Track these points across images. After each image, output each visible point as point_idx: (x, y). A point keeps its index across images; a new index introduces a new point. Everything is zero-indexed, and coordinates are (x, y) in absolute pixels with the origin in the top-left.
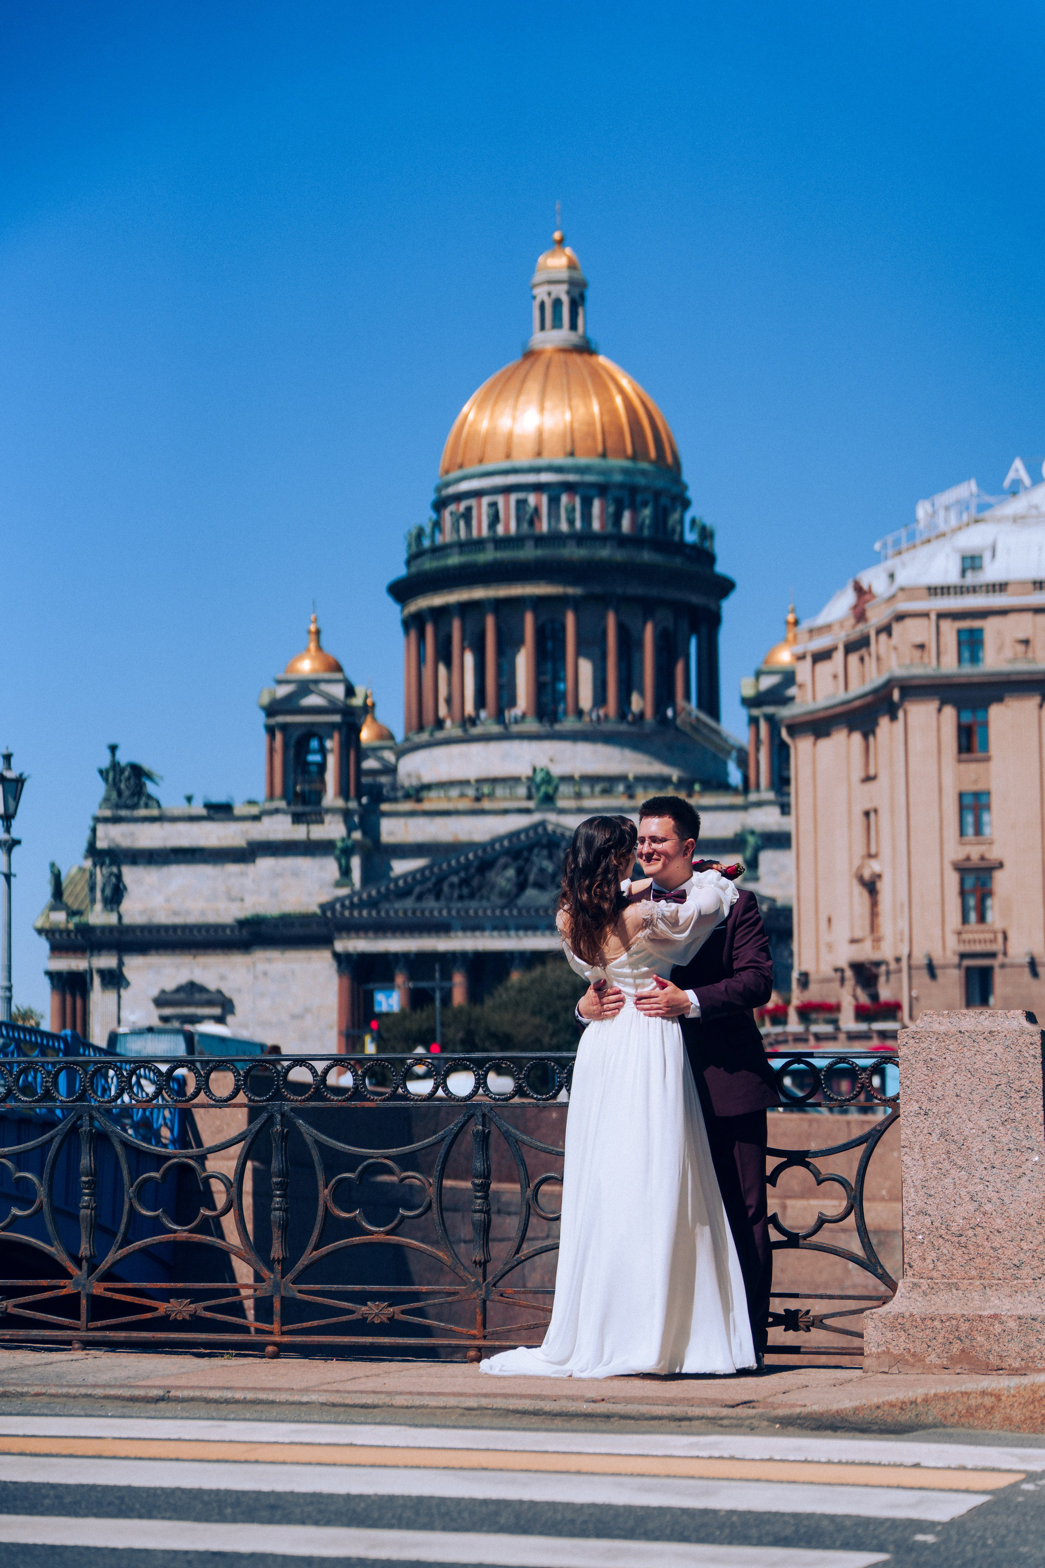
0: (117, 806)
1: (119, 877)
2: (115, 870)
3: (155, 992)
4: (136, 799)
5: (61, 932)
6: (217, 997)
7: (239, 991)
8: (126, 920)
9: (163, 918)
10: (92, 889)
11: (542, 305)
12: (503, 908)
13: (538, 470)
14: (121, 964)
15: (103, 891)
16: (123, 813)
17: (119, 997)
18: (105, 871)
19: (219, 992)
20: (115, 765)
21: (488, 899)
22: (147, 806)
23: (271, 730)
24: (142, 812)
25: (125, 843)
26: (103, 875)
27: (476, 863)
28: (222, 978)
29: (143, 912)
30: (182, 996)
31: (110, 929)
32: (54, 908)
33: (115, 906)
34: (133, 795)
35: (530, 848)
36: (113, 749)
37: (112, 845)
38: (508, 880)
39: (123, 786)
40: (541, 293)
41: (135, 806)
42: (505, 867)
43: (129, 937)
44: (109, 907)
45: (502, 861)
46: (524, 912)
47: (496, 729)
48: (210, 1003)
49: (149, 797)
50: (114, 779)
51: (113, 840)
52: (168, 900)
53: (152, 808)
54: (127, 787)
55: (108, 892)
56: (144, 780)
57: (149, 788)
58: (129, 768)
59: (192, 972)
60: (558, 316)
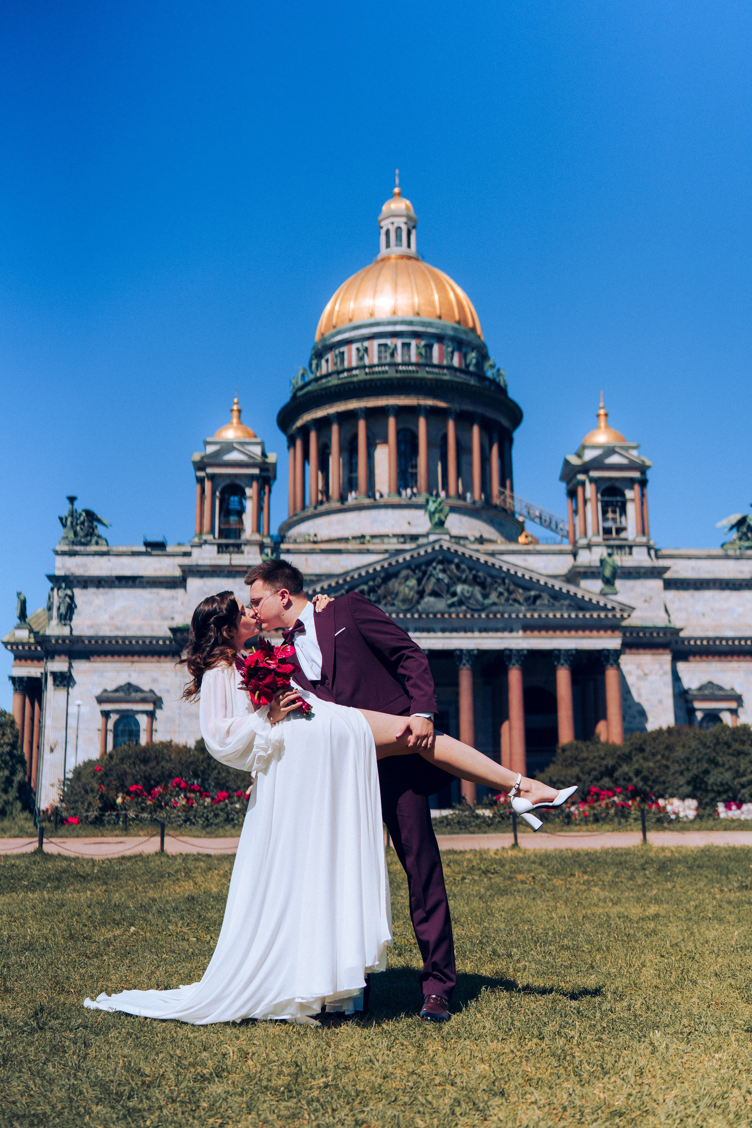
0: (73, 543)
1: (72, 598)
2: (69, 592)
3: (98, 692)
4: (89, 538)
5: (23, 644)
6: (149, 695)
7: (168, 691)
8: (76, 633)
9: (106, 631)
10: (50, 609)
11: (388, 232)
12: (405, 612)
13: (395, 323)
14: (70, 666)
15: (59, 608)
16: (78, 548)
17: (68, 694)
18: (61, 593)
19: (151, 691)
20: (72, 514)
21: (393, 605)
22: (97, 543)
23: (201, 481)
24: (93, 548)
25: (79, 572)
26: (59, 597)
27: (382, 575)
28: (155, 681)
29: (91, 627)
30: (121, 694)
31: (64, 638)
32: (18, 627)
33: (68, 622)
34: (86, 535)
35: (429, 563)
36: (72, 500)
37: (68, 573)
38: (411, 589)
39: (78, 528)
40: (386, 224)
41: (87, 544)
42: (407, 578)
43: (78, 647)
44: (63, 622)
45: (404, 573)
46: (424, 616)
47: (367, 501)
48: (144, 701)
49: (99, 537)
50: (72, 523)
51: (69, 569)
52: (112, 618)
53: (102, 545)
54: (82, 529)
55: (63, 610)
56: (95, 523)
57: (100, 530)
58: (84, 514)
59: (130, 676)
60: (399, 238)
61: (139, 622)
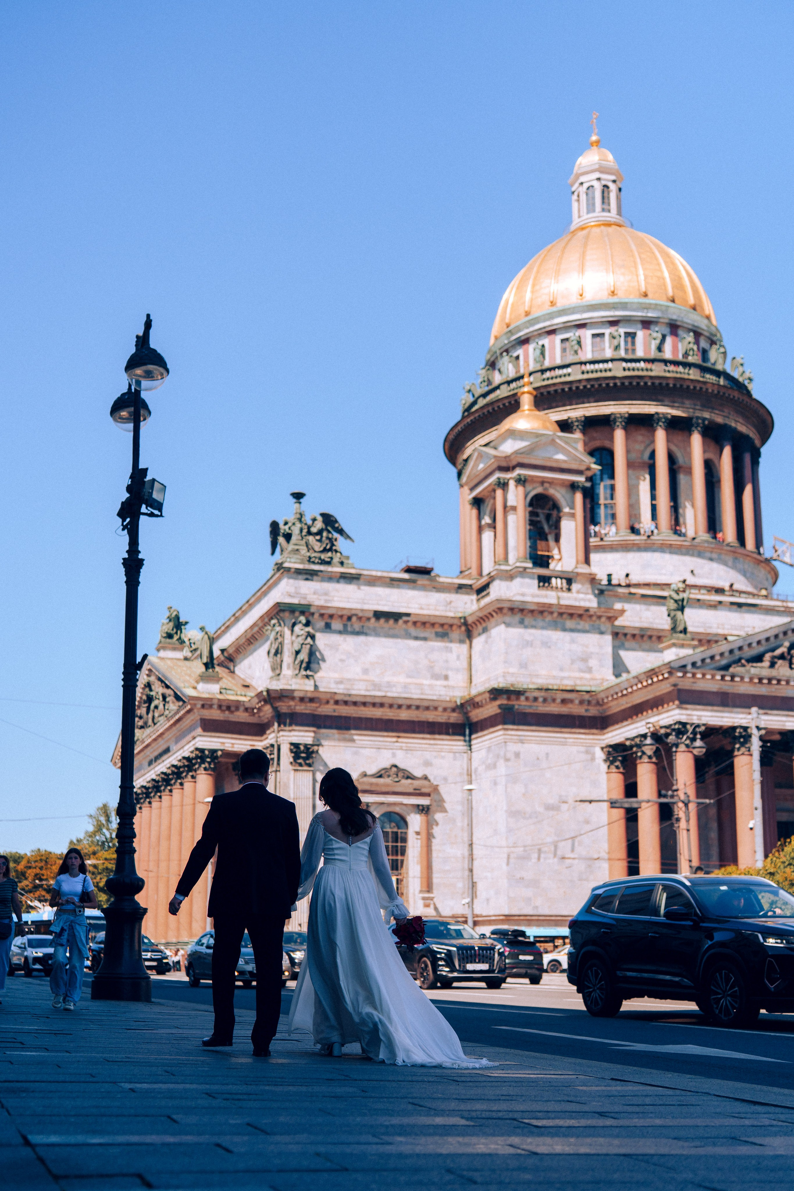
0: (310, 560)
4: (329, 554)
6: (423, 784)
7: (445, 779)
8: (321, 689)
14: (317, 738)
19: (426, 778)
22: (342, 563)
28: (427, 764)
29: (339, 682)
30: (386, 781)
31: (306, 696)
34: (320, 550)
36: (299, 497)
37: (302, 603)
39: (310, 538)
40: (590, 180)
41: (325, 562)
43: (324, 710)
44: (303, 673)
48: (418, 794)
49: (341, 554)
50: (301, 530)
51: (303, 597)
52: (366, 671)
54: (315, 540)
56: (336, 535)
57: (341, 543)
58: (320, 519)
59: (394, 755)
60: (605, 199)
61: (402, 679)
